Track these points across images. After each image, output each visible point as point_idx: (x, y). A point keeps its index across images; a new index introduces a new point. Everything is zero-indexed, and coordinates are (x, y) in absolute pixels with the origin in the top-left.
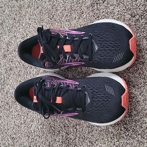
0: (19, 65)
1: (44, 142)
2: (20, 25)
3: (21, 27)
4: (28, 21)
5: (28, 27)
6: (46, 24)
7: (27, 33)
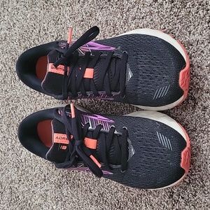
0: (4, 68)
1: (37, 176)
2: (5, 11)
3: (7, 13)
4: (15, 4)
5: (16, 13)
6: (39, 10)
7: (15, 21)
